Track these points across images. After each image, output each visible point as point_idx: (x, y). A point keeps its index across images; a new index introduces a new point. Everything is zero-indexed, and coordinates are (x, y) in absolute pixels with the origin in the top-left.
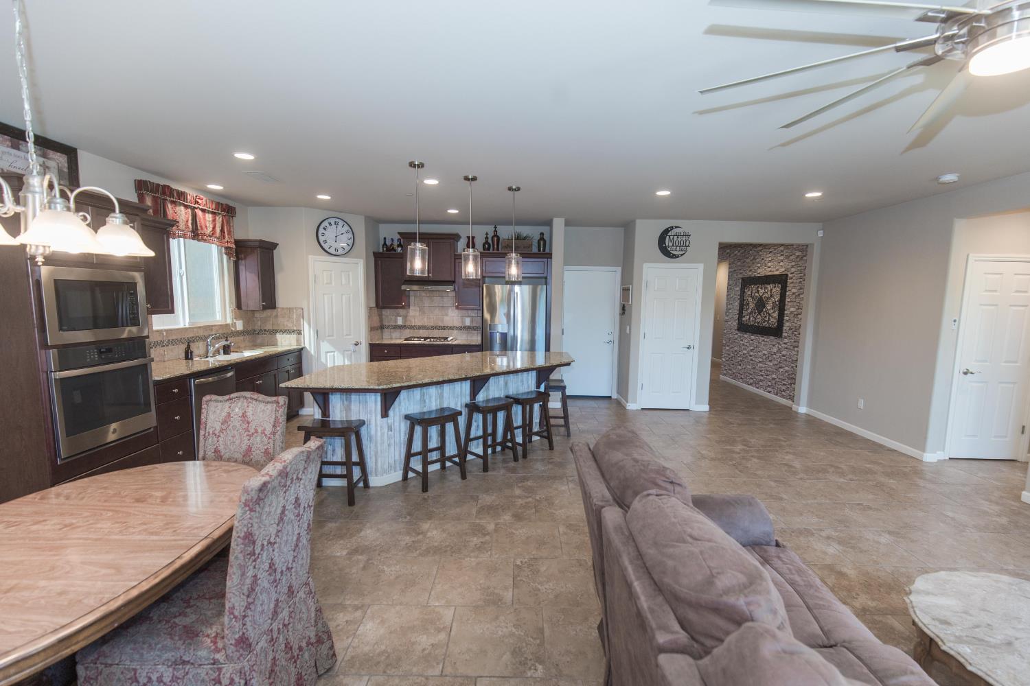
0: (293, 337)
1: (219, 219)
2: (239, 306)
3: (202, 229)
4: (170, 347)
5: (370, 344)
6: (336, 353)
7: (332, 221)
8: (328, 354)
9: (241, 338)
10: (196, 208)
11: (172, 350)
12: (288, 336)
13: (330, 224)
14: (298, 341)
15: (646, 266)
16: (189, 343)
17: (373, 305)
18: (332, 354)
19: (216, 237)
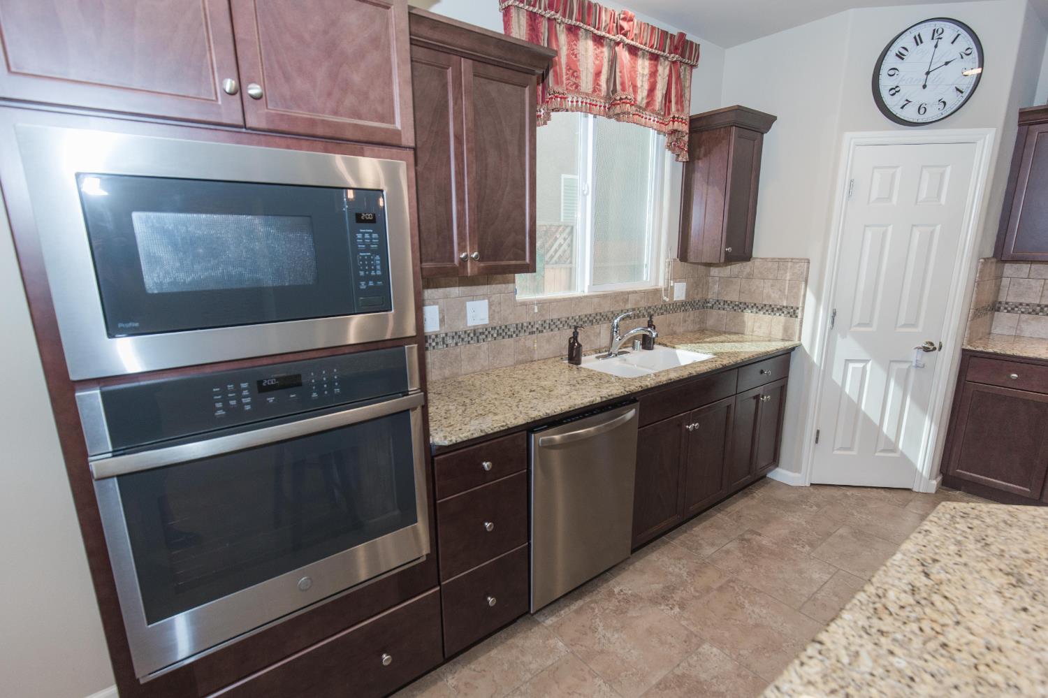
0: (779, 320)
1: (663, 70)
2: (683, 254)
3: (623, 89)
4: (546, 333)
5: (964, 351)
6: (869, 366)
7: (926, 31)
8: (851, 366)
9: (681, 315)
10: (618, 44)
11: (548, 341)
12: (767, 317)
13: (918, 40)
14: (787, 336)
16: (576, 328)
17: (989, 252)
18: (861, 365)
19: (653, 111)
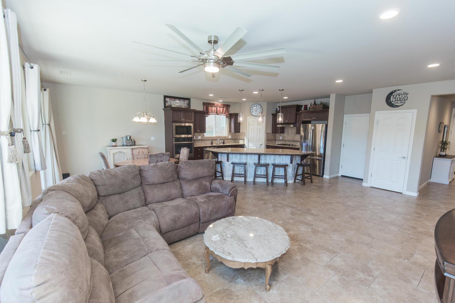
15: (376, 113)
